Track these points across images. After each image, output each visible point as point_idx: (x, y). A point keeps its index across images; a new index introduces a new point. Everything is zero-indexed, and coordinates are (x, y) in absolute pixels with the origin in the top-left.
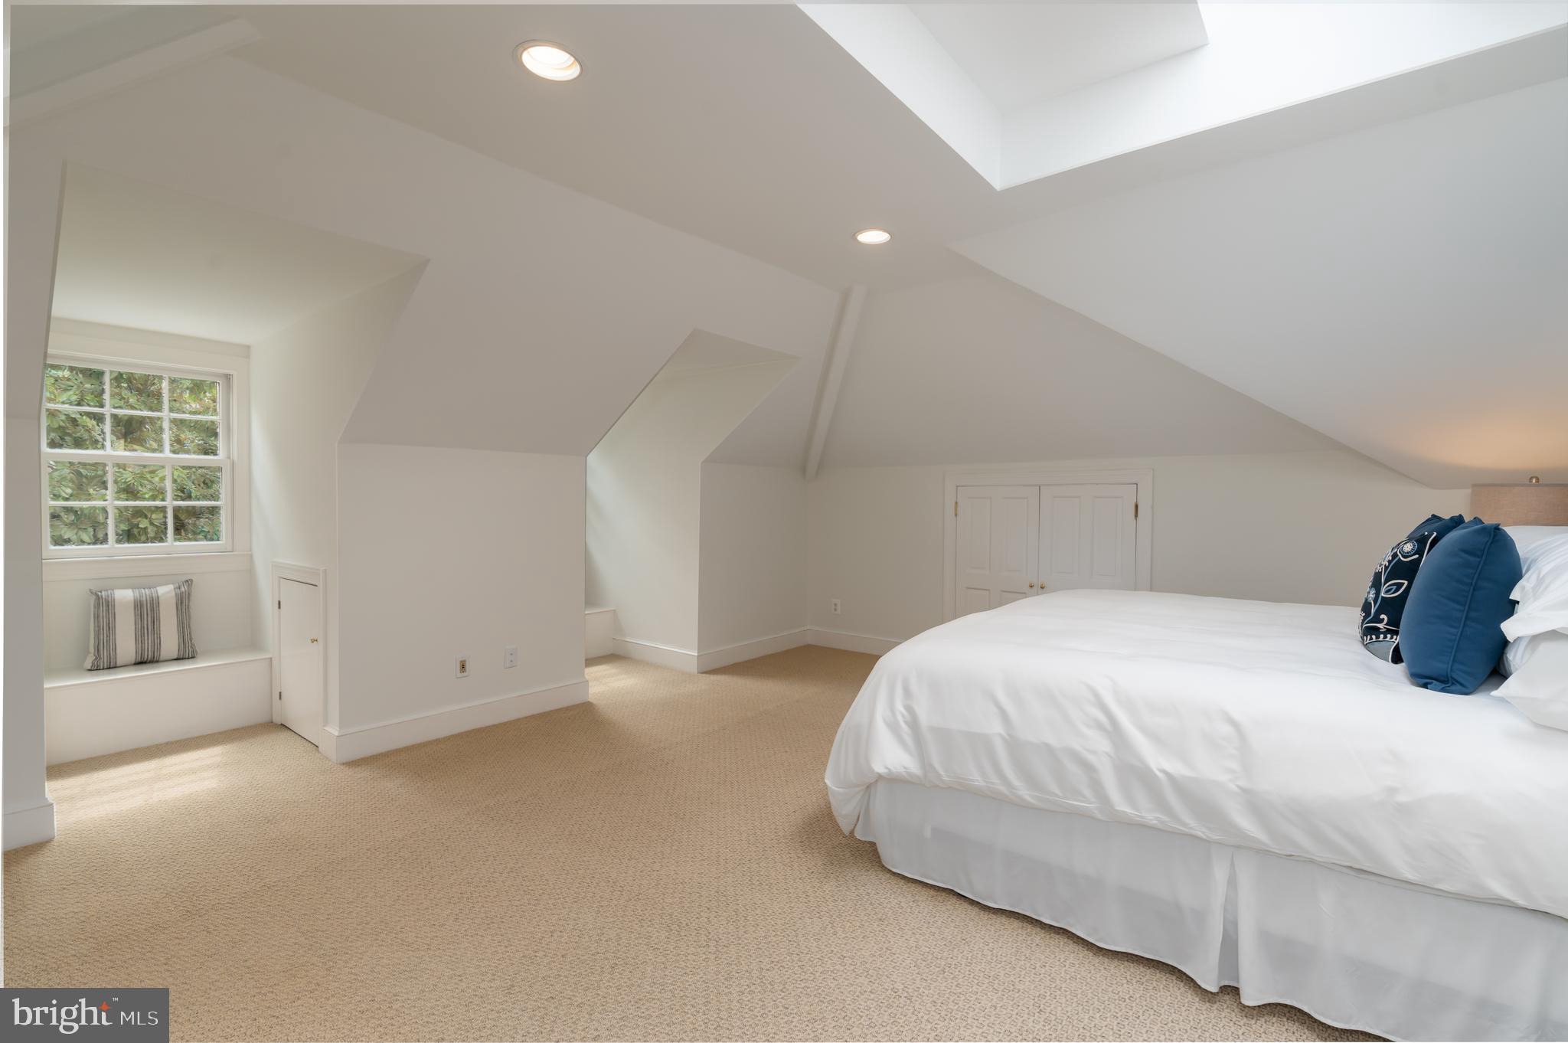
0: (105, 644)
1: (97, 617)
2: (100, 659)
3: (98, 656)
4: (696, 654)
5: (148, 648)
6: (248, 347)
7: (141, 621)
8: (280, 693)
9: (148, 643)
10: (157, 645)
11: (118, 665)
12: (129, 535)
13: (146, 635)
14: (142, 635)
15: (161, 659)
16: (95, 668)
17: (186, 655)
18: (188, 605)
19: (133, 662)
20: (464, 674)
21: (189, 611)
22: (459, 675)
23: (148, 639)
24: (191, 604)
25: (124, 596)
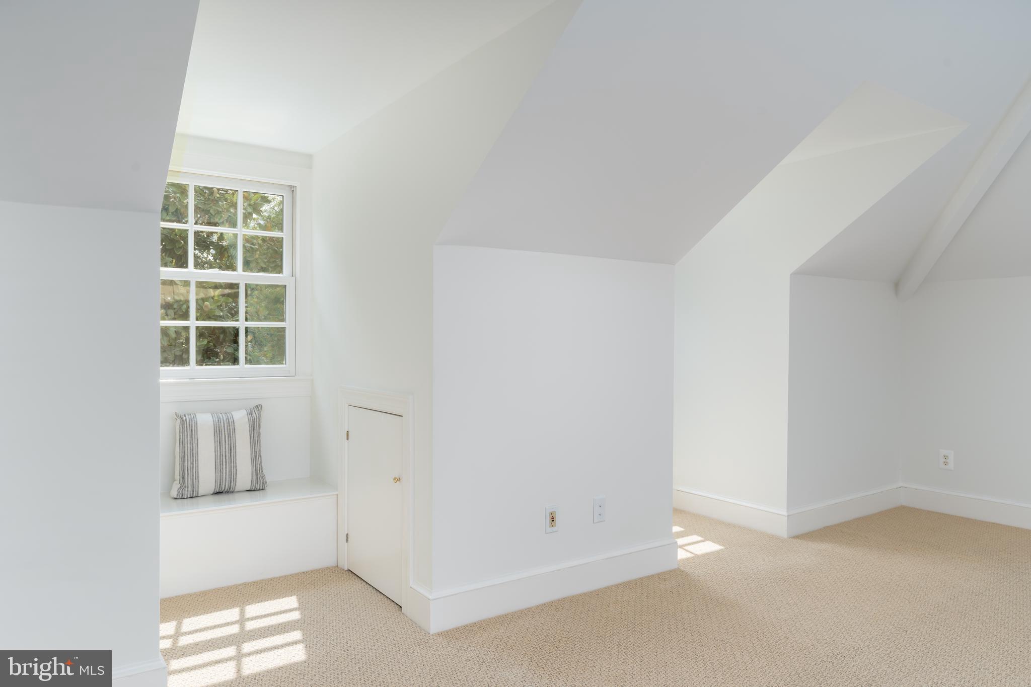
0: (189, 471)
1: (182, 442)
2: (185, 487)
3: (183, 485)
4: (785, 514)
5: (226, 478)
6: (310, 156)
7: (220, 449)
8: (347, 535)
9: (226, 473)
10: (233, 476)
11: (199, 495)
12: (208, 356)
13: (224, 463)
14: (221, 464)
15: (236, 490)
16: (180, 497)
17: (257, 487)
18: (259, 432)
19: (212, 491)
20: (554, 529)
21: (259, 438)
22: (549, 529)
23: (226, 468)
24: (261, 430)
25: (205, 422)
